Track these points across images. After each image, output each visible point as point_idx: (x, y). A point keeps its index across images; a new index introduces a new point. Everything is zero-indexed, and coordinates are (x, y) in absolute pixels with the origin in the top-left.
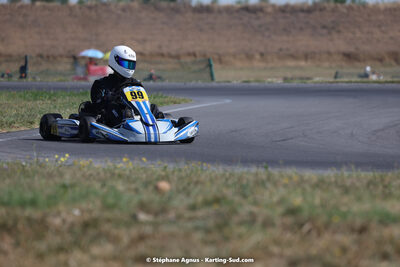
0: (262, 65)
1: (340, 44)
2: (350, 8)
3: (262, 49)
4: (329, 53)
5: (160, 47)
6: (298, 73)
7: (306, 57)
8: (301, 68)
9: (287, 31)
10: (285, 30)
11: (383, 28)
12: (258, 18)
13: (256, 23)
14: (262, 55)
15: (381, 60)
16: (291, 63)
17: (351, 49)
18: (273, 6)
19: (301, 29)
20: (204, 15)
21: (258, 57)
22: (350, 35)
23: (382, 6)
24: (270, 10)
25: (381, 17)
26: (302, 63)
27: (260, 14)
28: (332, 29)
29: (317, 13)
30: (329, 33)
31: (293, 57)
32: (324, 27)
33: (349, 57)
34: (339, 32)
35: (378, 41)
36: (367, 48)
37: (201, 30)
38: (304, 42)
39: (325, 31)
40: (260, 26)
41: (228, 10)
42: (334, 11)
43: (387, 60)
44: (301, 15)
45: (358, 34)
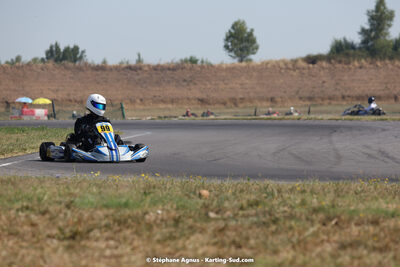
0: (142, 107)
1: (196, 92)
2: (202, 67)
3: (141, 96)
4: (188, 99)
5: (69, 95)
6: (167, 113)
7: (172, 101)
8: (169, 109)
9: (158, 83)
10: (157, 83)
11: (226, 81)
12: (138, 74)
13: (137, 78)
14: (141, 100)
15: (224, 104)
16: (162, 106)
17: (204, 96)
18: (149, 66)
19: (169, 82)
20: (99, 73)
21: (138, 101)
22: (203, 87)
23: (224, 66)
24: (146, 68)
25: (224, 74)
26: (170, 106)
27: (139, 71)
28: (190, 82)
29: (180, 71)
30: (188, 85)
31: (163, 101)
32: (185, 81)
33: (202, 101)
34: (195, 84)
35: (222, 90)
36: (215, 95)
37: (98, 83)
38: (171, 91)
39: (185, 84)
40: (139, 80)
41: (117, 69)
42: (191, 69)
43: (229, 103)
44: (168, 72)
45: (209, 86)
